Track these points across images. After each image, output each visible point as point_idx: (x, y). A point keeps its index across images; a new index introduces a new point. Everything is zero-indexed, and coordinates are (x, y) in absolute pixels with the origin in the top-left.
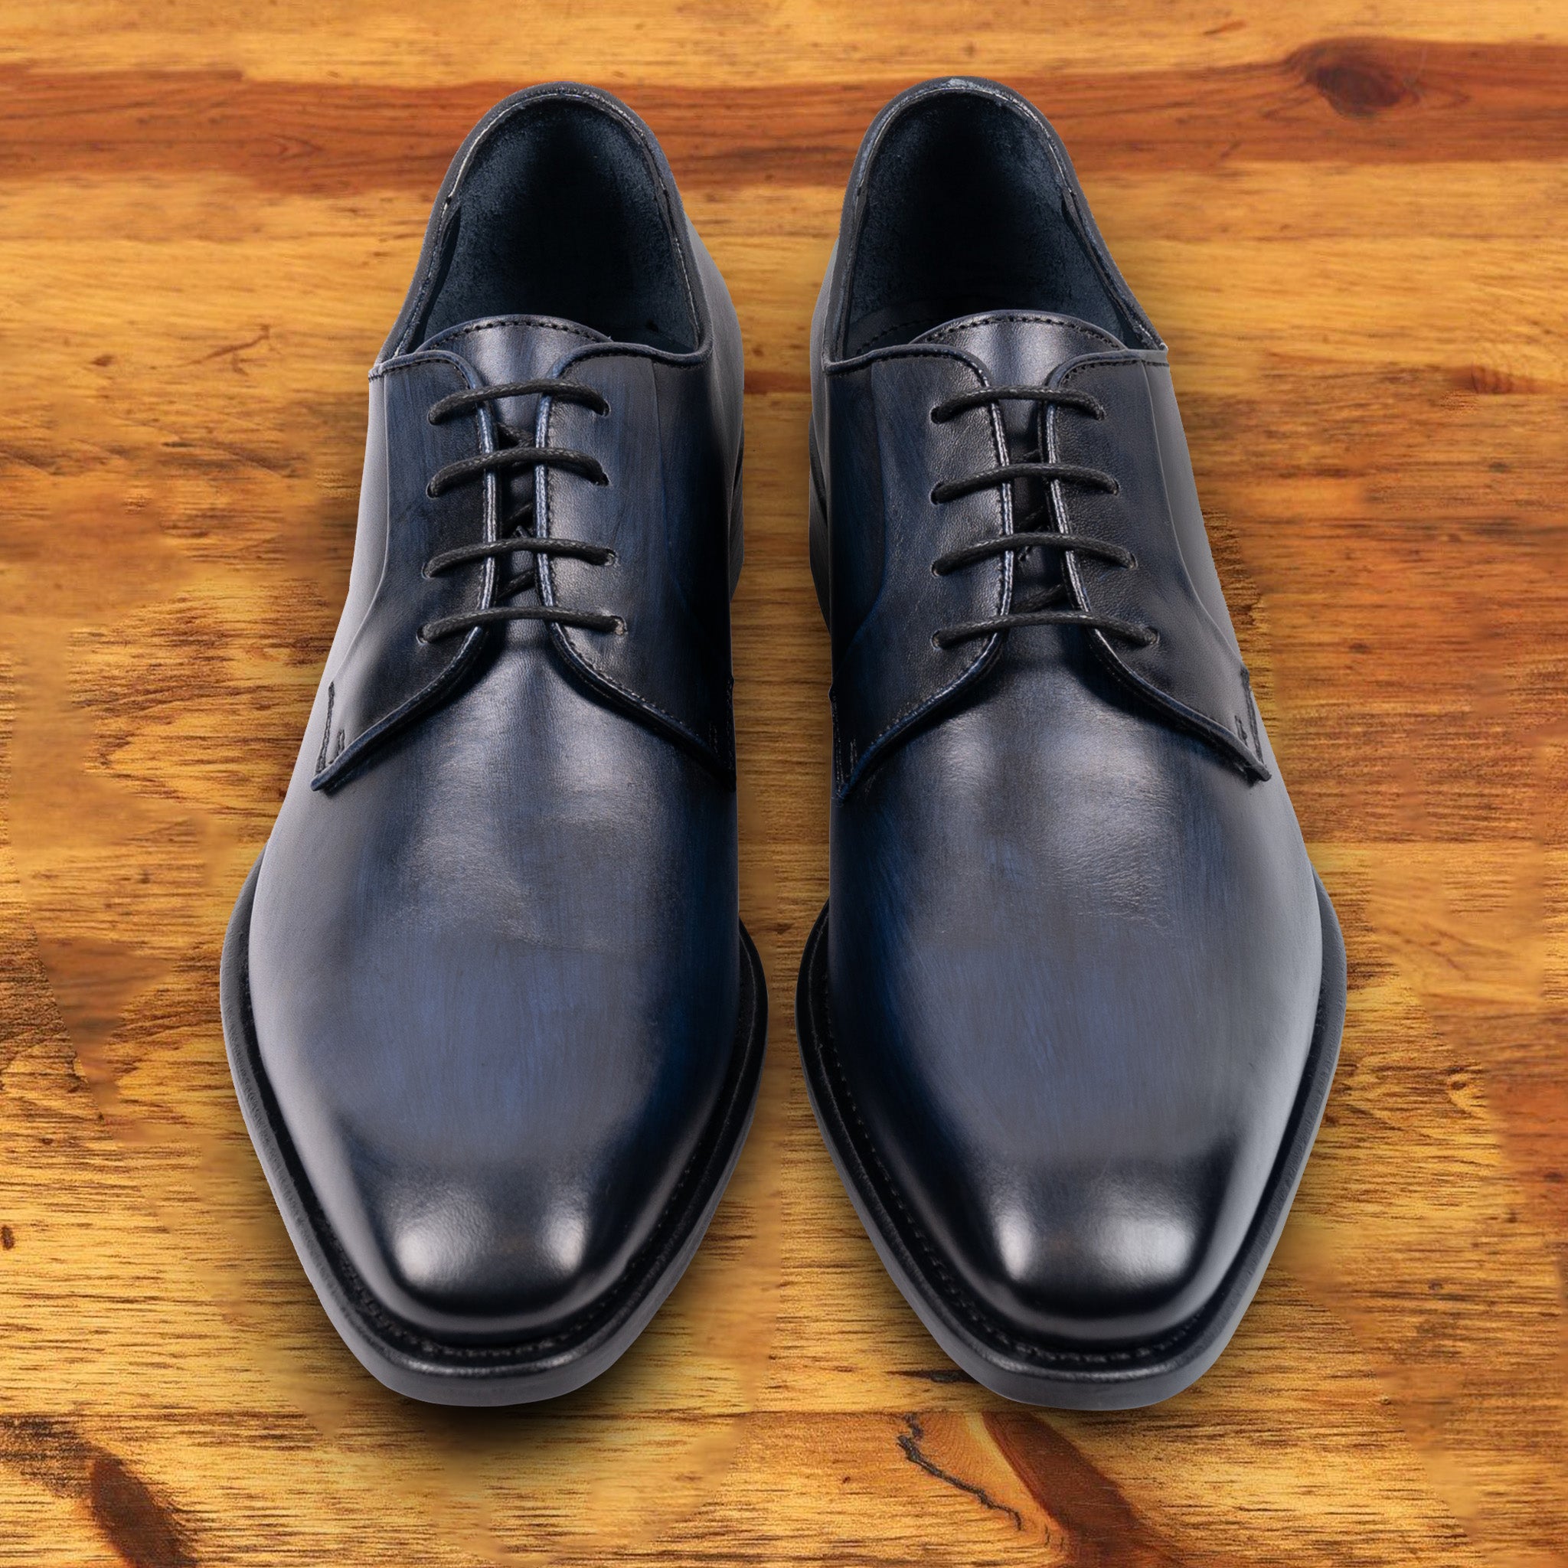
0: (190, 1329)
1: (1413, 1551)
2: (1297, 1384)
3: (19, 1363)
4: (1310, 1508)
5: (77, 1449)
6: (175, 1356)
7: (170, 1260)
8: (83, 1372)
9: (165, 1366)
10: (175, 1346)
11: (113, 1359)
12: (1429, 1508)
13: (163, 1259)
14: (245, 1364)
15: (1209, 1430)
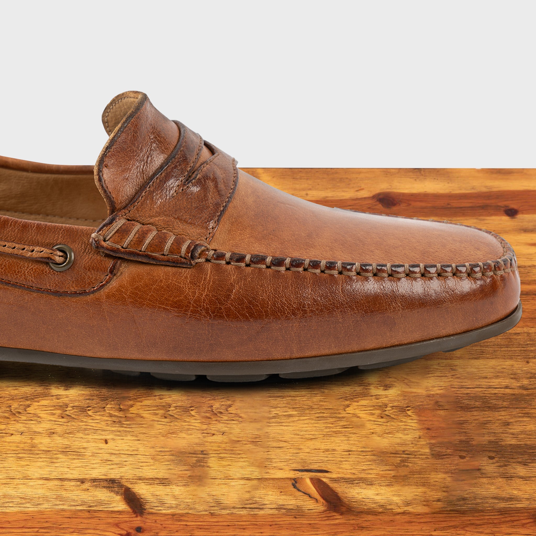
0: (145, 461)
1: (399, 507)
2: (375, 472)
3: (109, 468)
4: (378, 498)
5: (121, 486)
6: (141, 466)
7: (140, 446)
8: (122, 470)
9: (139, 468)
10: (141, 464)
11: (128, 467)
12: (402, 498)
13: (139, 446)
14: (156, 468)
15: (357, 482)
